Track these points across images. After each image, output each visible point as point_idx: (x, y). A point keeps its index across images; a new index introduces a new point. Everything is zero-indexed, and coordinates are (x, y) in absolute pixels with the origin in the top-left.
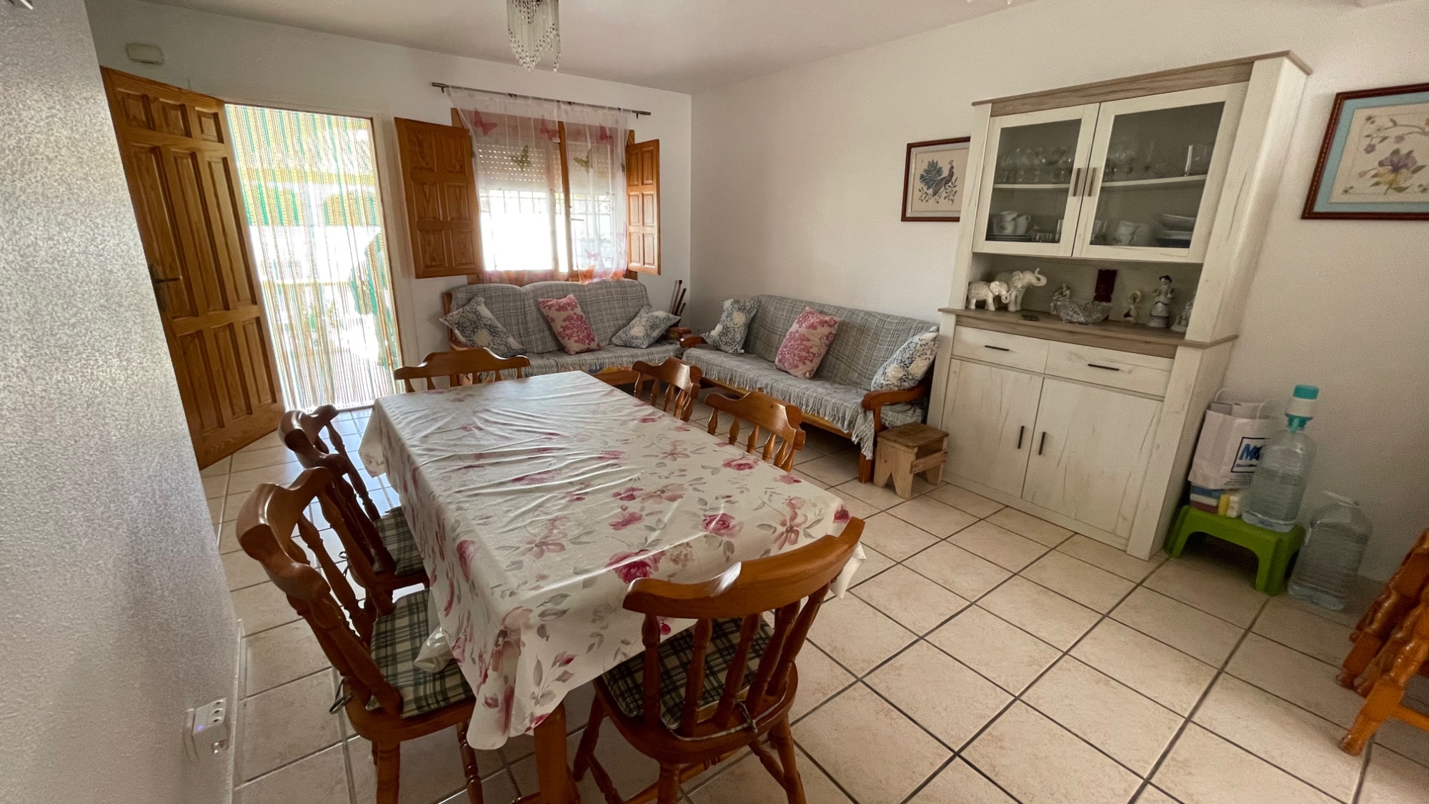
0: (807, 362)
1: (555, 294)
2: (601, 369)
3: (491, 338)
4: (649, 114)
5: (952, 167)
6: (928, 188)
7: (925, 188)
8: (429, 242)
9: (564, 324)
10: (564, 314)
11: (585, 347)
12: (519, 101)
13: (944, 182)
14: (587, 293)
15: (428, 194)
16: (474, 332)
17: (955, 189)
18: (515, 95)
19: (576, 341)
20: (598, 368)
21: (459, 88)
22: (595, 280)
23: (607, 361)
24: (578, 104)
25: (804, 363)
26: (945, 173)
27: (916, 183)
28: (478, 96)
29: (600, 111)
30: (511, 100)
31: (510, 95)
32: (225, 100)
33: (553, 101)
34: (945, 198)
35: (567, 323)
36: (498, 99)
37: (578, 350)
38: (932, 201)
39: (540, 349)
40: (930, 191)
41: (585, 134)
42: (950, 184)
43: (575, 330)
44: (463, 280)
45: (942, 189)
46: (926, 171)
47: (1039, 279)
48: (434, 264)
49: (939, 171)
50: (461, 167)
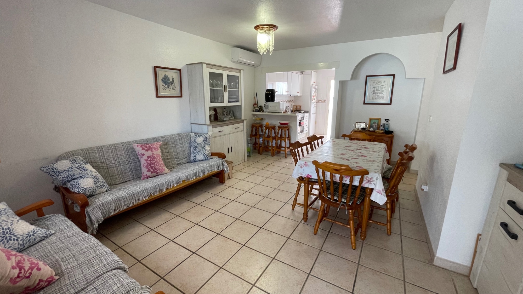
5: (173, 78)
6: (165, 85)
7: (164, 85)
13: (171, 83)
17: (175, 86)
26: (171, 80)
27: (160, 83)
34: (172, 89)
38: (168, 90)
40: (166, 86)
42: (173, 84)
45: (171, 86)
46: (163, 78)
47: (213, 112)
49: (169, 79)
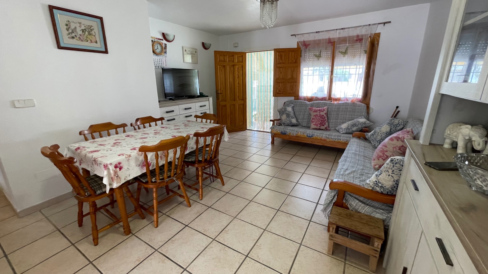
0: (380, 159)
1: (321, 106)
2: (312, 136)
3: (286, 118)
4: (390, 22)
8: (279, 85)
9: (313, 117)
10: (315, 114)
11: (318, 127)
12: (320, 33)
14: (334, 107)
15: (281, 71)
16: (282, 115)
18: (319, 32)
19: (314, 125)
20: (311, 136)
21: (299, 34)
22: (340, 102)
23: (315, 134)
24: (346, 28)
25: (379, 160)
28: (305, 35)
29: (358, 28)
30: (317, 34)
31: (317, 32)
32: (246, 52)
33: (334, 30)
35: (315, 117)
36: (311, 35)
37: (313, 128)
39: (305, 125)
41: (347, 41)
43: (316, 120)
44: (292, 98)
48: (280, 92)
50: (296, 61)
